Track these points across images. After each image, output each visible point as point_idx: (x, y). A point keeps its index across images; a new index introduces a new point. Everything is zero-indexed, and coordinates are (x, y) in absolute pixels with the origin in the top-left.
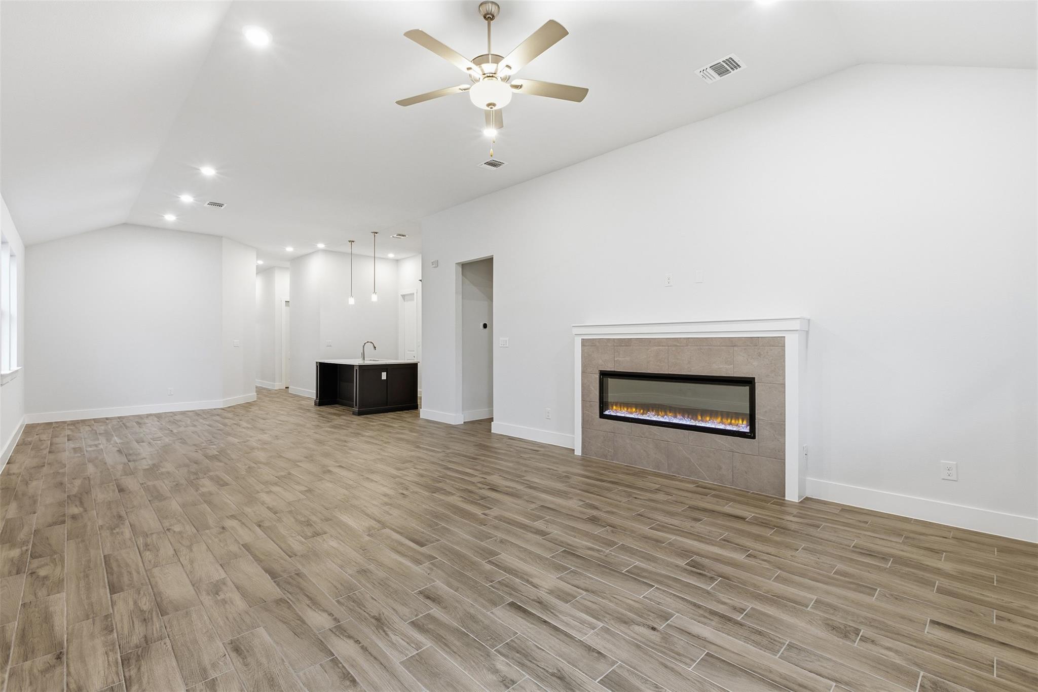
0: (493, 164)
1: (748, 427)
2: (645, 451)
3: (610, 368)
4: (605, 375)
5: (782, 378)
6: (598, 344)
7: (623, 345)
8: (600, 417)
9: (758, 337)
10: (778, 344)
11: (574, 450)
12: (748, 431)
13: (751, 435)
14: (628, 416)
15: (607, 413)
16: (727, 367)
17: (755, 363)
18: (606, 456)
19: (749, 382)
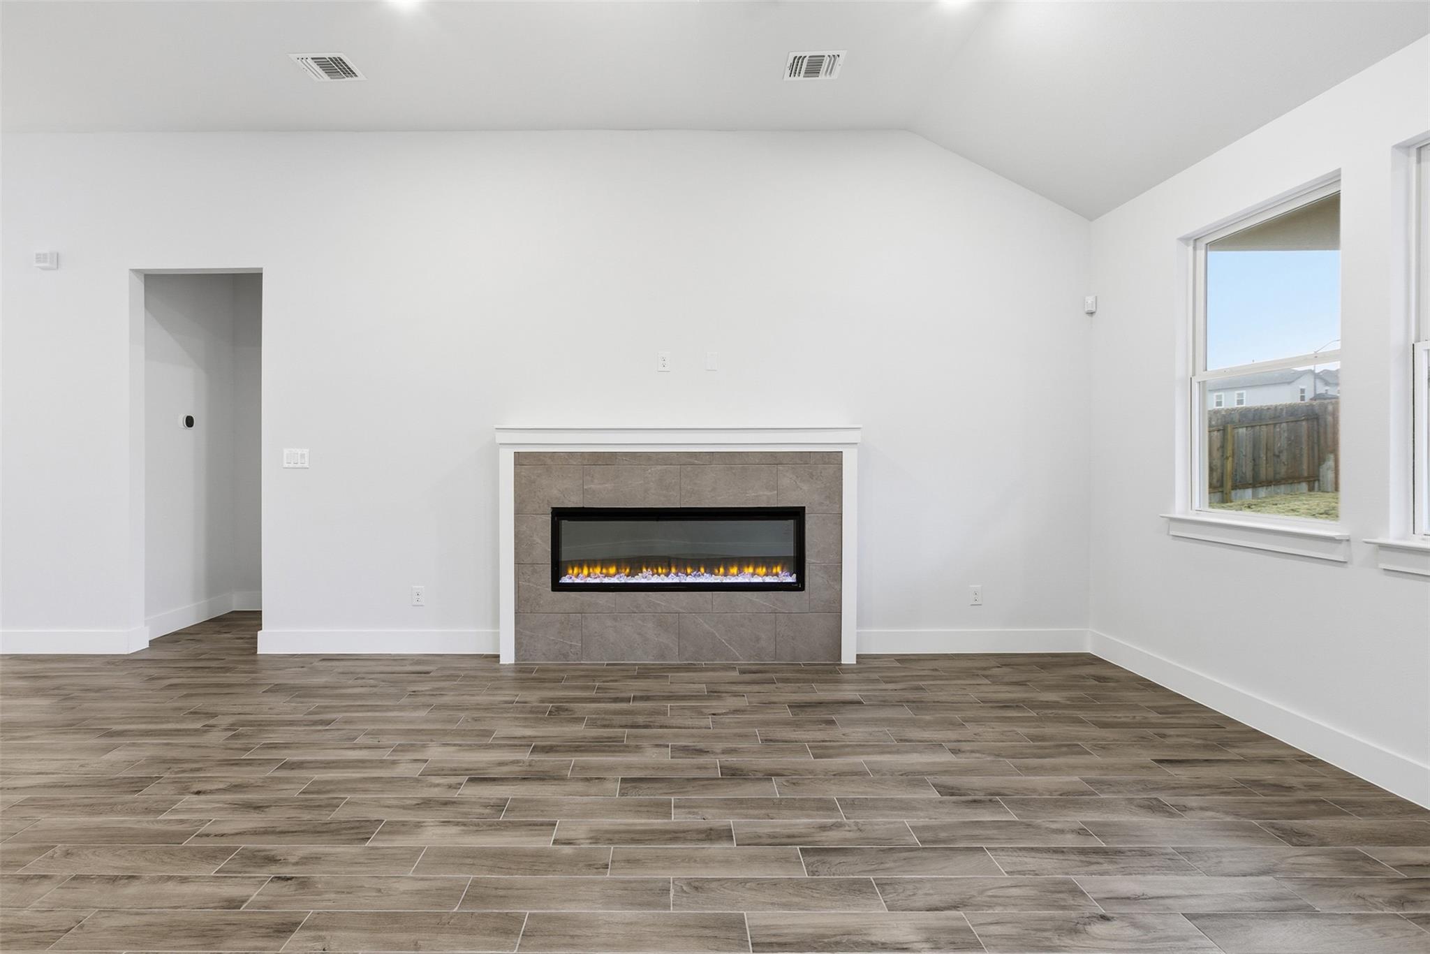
0: (336, 67)
1: (794, 576)
2: (639, 634)
3: (574, 501)
4: (560, 515)
5: (838, 506)
6: (549, 462)
7: (600, 463)
8: (554, 590)
9: (810, 452)
10: (834, 460)
11: (498, 656)
12: (794, 581)
13: (799, 586)
14: (606, 580)
15: (565, 580)
16: (769, 494)
17: (805, 487)
18: (566, 656)
19: (796, 515)
